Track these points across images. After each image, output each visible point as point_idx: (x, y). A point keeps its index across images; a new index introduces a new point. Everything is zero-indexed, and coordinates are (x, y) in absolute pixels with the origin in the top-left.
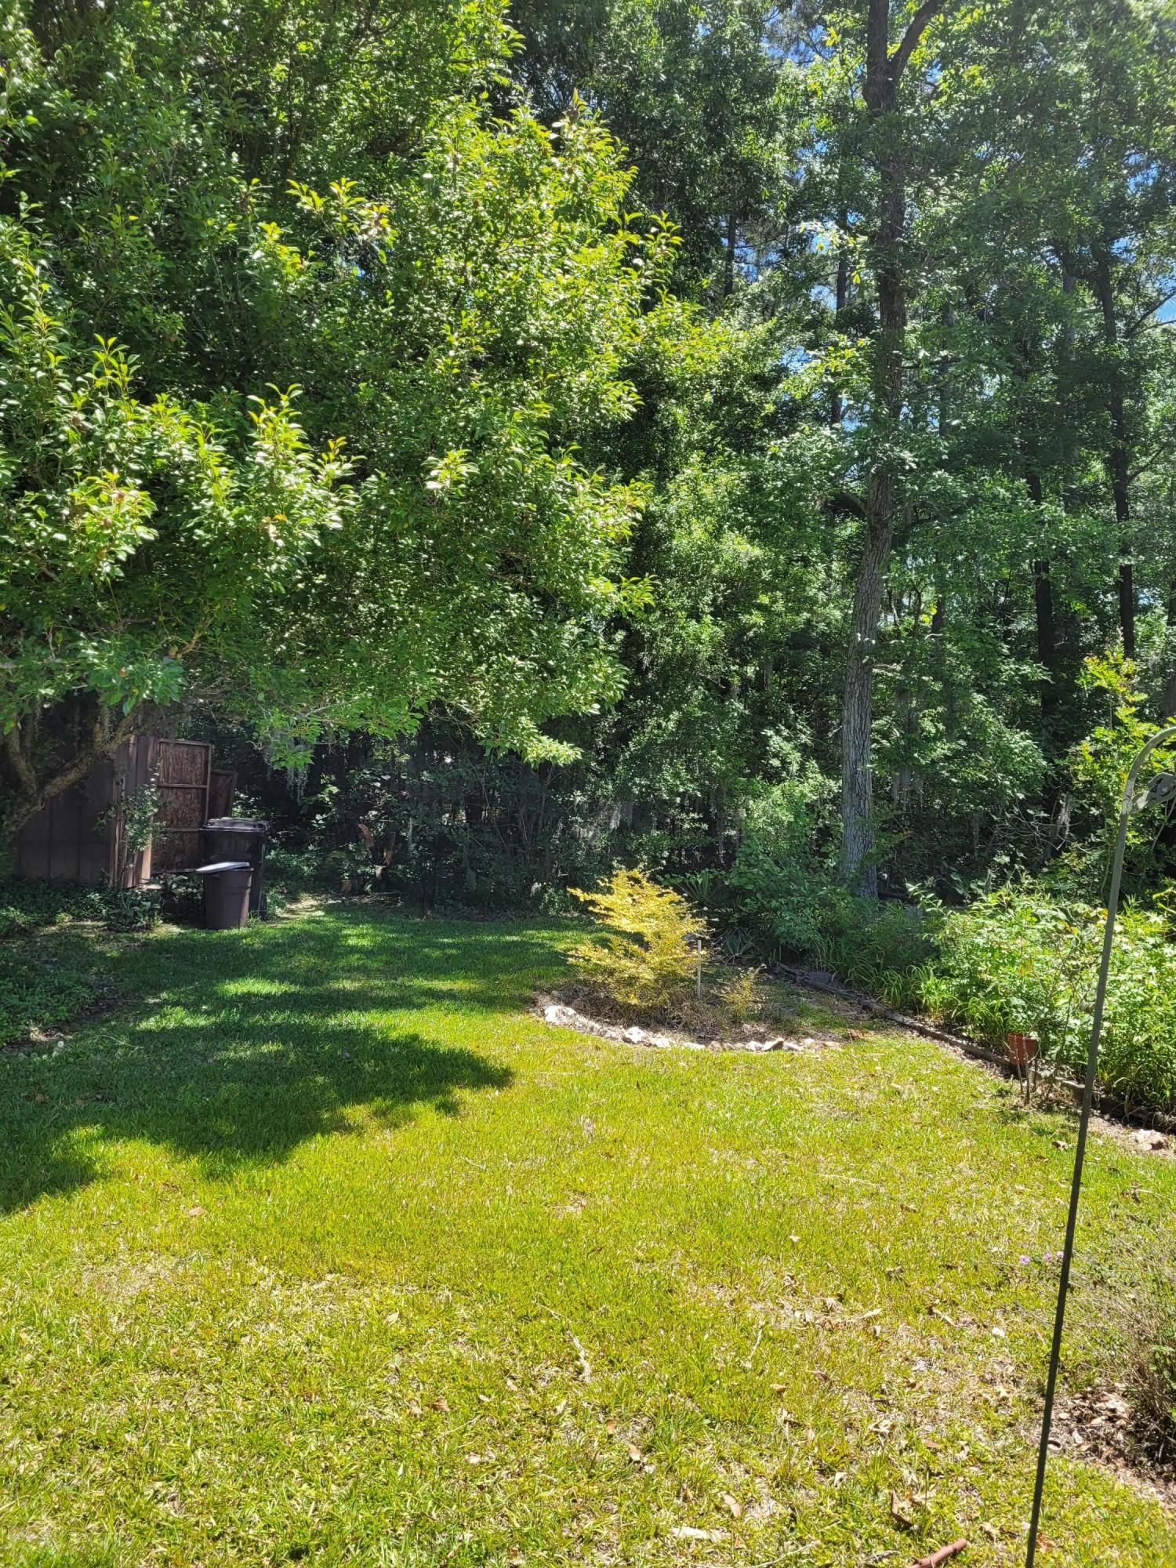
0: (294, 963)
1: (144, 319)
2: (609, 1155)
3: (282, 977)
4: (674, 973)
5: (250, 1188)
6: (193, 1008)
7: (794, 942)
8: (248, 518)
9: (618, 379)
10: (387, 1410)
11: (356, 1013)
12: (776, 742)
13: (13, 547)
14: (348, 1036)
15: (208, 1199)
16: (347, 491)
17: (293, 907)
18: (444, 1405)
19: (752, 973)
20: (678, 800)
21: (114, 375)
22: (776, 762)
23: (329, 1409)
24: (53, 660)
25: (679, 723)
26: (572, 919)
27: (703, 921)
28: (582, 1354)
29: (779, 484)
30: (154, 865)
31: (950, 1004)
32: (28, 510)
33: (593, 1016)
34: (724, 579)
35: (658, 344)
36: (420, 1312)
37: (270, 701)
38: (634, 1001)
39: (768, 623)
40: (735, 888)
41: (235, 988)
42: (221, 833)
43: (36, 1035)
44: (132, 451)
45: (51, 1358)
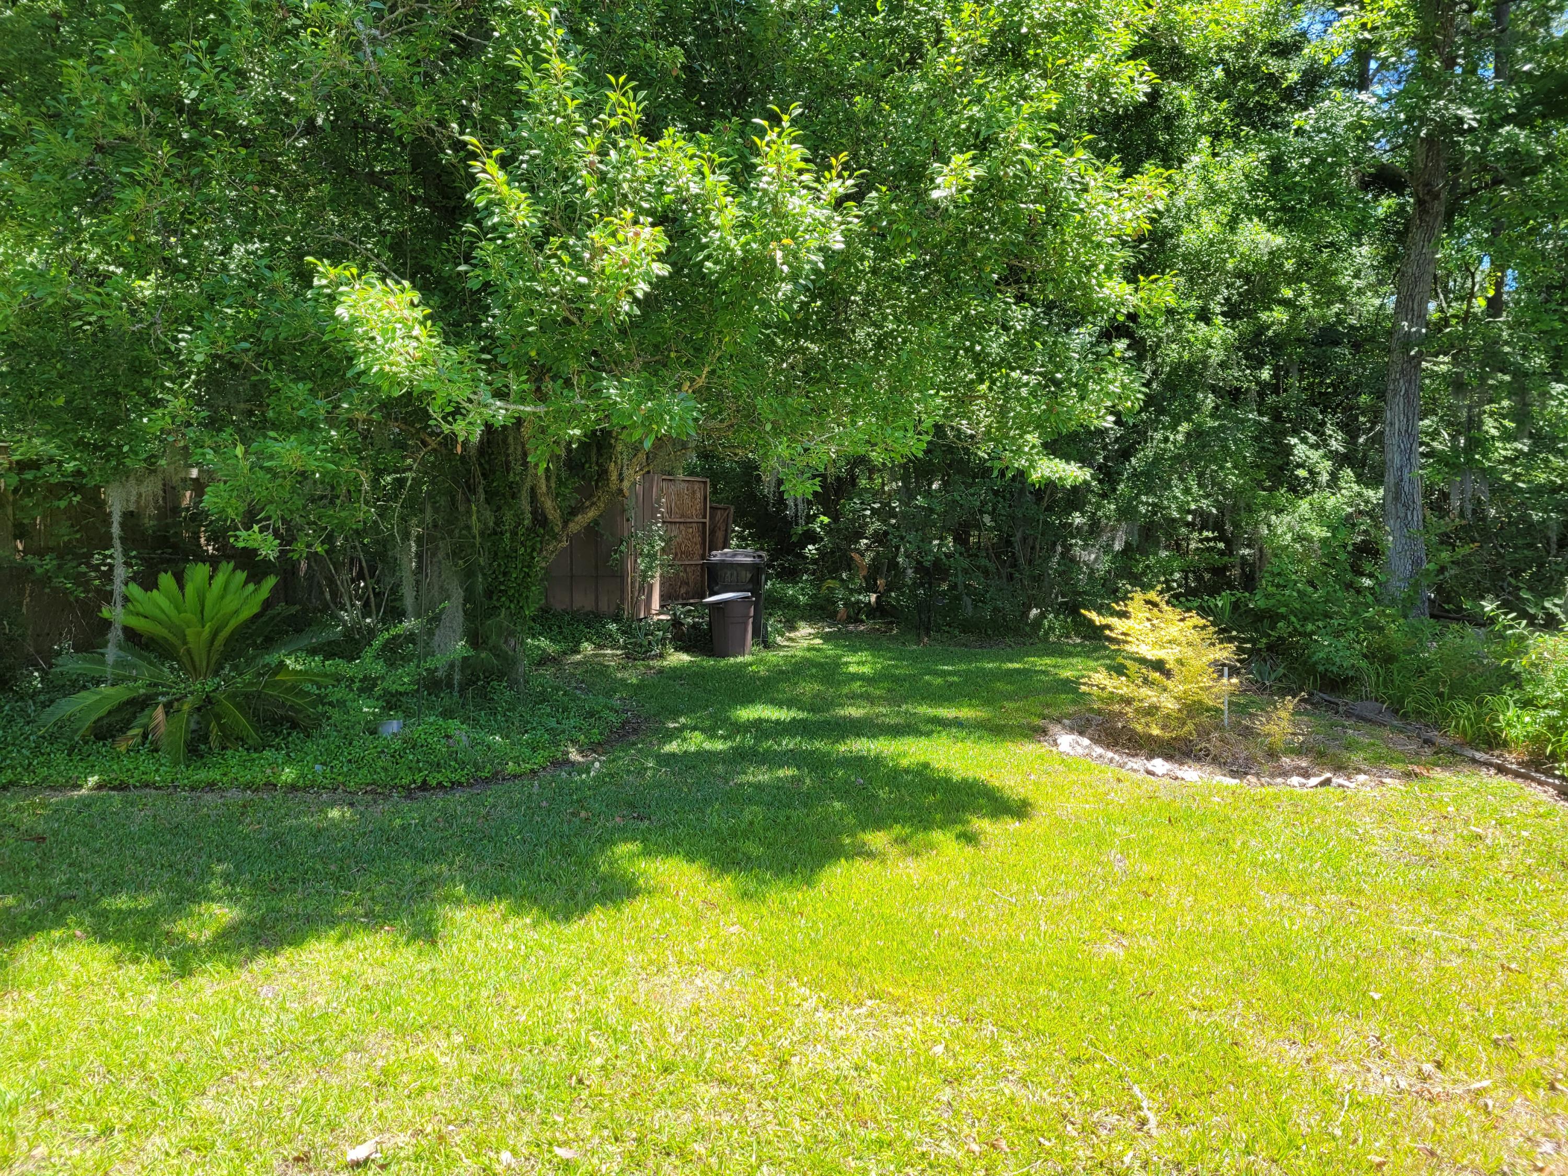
0: (799, 690)
1: (648, 57)
2: (1146, 894)
3: (790, 703)
4: (1200, 702)
5: (782, 910)
6: (710, 733)
7: (1335, 669)
8: (754, 246)
9: (1129, 58)
10: (944, 1144)
11: (864, 740)
12: (1301, 451)
13: (540, 294)
14: (859, 762)
15: (745, 917)
16: (850, 208)
17: (792, 635)
18: (1003, 1144)
19: (1290, 702)
20: (1190, 518)
21: (624, 114)
22: (1302, 473)
23: (886, 1138)
24: (579, 401)
25: (1188, 435)
26: (1075, 645)
27: (1232, 647)
28: (1145, 1104)
29: (1307, 161)
30: (662, 598)
31: (1536, 739)
32: (554, 256)
33: (1108, 747)
34: (1239, 274)
35: (1176, 13)
36: (967, 1046)
37: (777, 431)
38: (1156, 731)
39: (1292, 319)
40: (1262, 611)
41: (747, 714)
42: (723, 565)
43: (574, 756)
44: (643, 189)
45: (619, 1063)
